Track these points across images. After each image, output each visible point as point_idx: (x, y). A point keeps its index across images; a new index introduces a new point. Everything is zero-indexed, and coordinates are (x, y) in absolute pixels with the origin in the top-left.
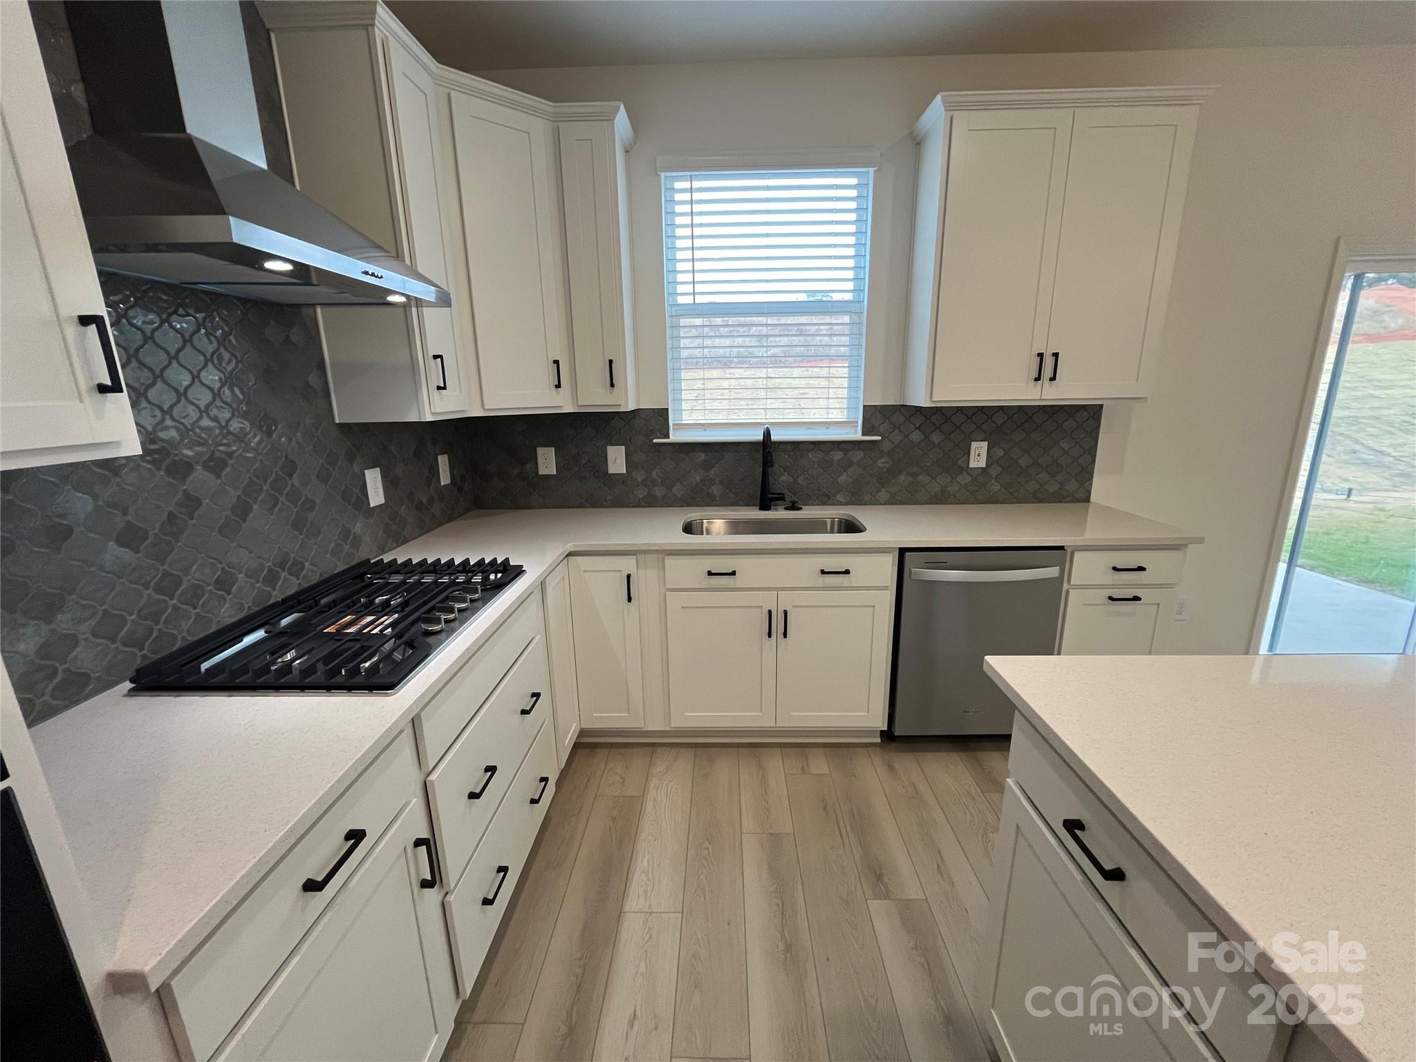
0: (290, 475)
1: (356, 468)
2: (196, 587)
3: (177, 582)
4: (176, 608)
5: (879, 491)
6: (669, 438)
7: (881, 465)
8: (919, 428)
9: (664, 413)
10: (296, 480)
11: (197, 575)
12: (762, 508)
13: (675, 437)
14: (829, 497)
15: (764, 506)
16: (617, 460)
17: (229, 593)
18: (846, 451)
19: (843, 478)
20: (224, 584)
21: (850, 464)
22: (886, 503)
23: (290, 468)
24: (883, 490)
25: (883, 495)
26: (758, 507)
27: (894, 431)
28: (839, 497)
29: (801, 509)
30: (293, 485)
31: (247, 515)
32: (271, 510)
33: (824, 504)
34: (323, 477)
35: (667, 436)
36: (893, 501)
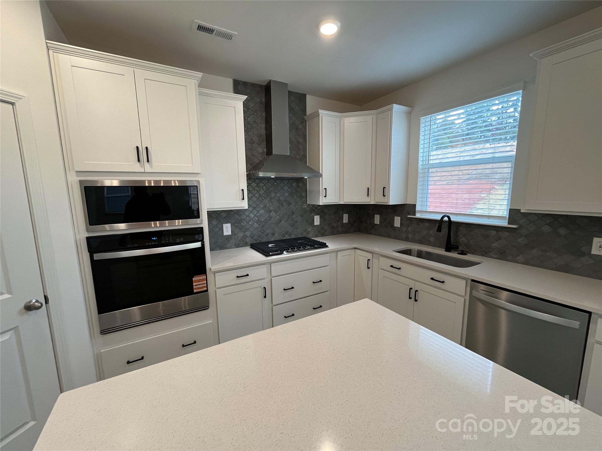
0: (293, 215)
1: (312, 215)
2: (267, 233)
3: (264, 232)
4: (263, 236)
5: (518, 256)
6: (415, 216)
7: (520, 242)
8: (549, 224)
9: (414, 206)
10: (294, 216)
11: (268, 231)
12: (446, 251)
13: (418, 215)
14: (486, 253)
15: (448, 250)
16: (397, 222)
17: (274, 236)
18: (497, 231)
19: (495, 245)
20: (273, 234)
21: (500, 238)
22: (522, 263)
23: (293, 213)
24: (521, 255)
25: (520, 258)
26: (444, 250)
27: (530, 224)
28: (491, 254)
29: (467, 254)
30: (293, 217)
31: (281, 222)
32: (286, 222)
33: (483, 255)
34: (302, 216)
35: (415, 215)
36: (526, 263)
